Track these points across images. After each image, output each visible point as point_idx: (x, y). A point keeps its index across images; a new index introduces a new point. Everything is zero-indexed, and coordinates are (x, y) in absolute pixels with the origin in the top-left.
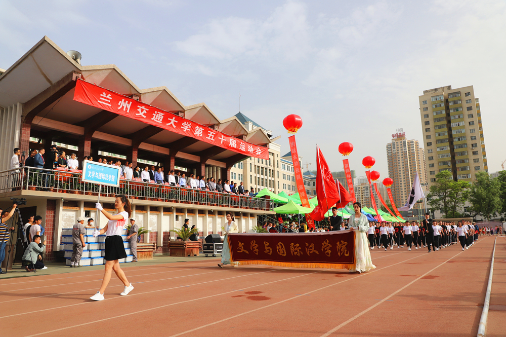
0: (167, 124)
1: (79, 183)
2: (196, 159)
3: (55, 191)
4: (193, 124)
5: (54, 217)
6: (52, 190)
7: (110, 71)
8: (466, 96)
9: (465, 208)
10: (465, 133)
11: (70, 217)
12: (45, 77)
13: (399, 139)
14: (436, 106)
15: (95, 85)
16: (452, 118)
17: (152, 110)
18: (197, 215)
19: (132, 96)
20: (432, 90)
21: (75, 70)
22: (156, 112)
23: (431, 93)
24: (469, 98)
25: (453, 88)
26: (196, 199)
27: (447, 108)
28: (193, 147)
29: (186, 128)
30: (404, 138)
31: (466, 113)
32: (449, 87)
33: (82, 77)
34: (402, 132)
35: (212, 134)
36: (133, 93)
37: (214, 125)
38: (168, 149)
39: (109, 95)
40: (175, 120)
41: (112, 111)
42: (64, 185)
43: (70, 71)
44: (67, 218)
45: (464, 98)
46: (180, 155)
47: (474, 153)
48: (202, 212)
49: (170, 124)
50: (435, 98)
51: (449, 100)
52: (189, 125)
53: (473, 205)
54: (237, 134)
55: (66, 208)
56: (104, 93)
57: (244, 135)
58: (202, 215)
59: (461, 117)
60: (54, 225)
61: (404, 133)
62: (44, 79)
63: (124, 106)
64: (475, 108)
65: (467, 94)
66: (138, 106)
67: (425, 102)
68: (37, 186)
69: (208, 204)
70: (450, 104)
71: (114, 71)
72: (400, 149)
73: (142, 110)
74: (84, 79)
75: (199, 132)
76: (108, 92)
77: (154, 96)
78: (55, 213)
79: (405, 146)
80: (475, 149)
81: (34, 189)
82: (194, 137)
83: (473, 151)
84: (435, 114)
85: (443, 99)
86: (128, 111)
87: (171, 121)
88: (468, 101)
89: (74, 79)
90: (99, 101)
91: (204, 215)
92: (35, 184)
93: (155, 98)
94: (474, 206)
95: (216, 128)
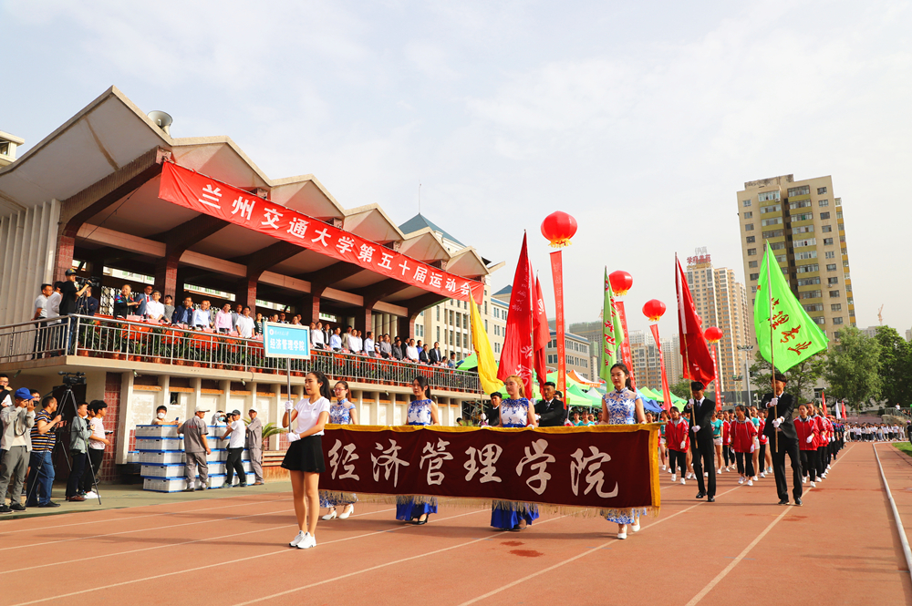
0: (313, 240)
1: (163, 344)
2: (356, 301)
3: (122, 357)
4: (358, 241)
5: (118, 403)
6: (117, 356)
7: (219, 147)
8: (819, 193)
9: (815, 390)
10: (816, 259)
11: (144, 403)
12: (107, 155)
13: (700, 266)
14: (767, 210)
15: (195, 172)
16: (794, 232)
17: (288, 214)
18: (361, 402)
19: (255, 190)
20: (760, 182)
21: (162, 144)
22: (295, 219)
23: (757, 186)
24: (824, 196)
25: (796, 179)
26: (361, 372)
27: (786, 214)
28: (354, 279)
29: (345, 246)
30: (709, 265)
31: (819, 223)
32: (790, 177)
33: (172, 157)
34: (704, 254)
35: (388, 258)
36: (257, 186)
37: (393, 242)
38: (309, 284)
39: (218, 189)
40: (327, 232)
41: (223, 218)
42: (137, 348)
43: (153, 146)
44: (139, 406)
45: (816, 197)
46: (329, 293)
47: (833, 294)
48: (368, 395)
49: (317, 240)
50: (765, 195)
51: (789, 201)
52: (350, 242)
53: (829, 386)
54: (431, 257)
55: (138, 387)
56: (209, 186)
57: (443, 260)
58: (369, 401)
59: (810, 230)
60: (117, 418)
61: (708, 256)
62: (104, 160)
63: (242, 208)
64: (833, 215)
65: (822, 190)
66: (266, 209)
67: (747, 203)
68: (92, 350)
69: (380, 382)
70: (791, 207)
71: (227, 147)
72: (700, 284)
73: (272, 216)
74: (174, 160)
75: (366, 254)
76: (216, 183)
77: (292, 191)
78: (119, 397)
79: (710, 278)
80: (834, 288)
81: (86, 353)
82: (357, 263)
83: (831, 290)
84: (764, 224)
85: (779, 197)
86: (248, 218)
87: (319, 235)
88: (823, 203)
89: (159, 160)
90: (200, 200)
91: (372, 401)
92: (89, 345)
93: (293, 194)
94: (833, 388)
95: (396, 248)
